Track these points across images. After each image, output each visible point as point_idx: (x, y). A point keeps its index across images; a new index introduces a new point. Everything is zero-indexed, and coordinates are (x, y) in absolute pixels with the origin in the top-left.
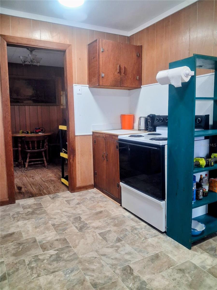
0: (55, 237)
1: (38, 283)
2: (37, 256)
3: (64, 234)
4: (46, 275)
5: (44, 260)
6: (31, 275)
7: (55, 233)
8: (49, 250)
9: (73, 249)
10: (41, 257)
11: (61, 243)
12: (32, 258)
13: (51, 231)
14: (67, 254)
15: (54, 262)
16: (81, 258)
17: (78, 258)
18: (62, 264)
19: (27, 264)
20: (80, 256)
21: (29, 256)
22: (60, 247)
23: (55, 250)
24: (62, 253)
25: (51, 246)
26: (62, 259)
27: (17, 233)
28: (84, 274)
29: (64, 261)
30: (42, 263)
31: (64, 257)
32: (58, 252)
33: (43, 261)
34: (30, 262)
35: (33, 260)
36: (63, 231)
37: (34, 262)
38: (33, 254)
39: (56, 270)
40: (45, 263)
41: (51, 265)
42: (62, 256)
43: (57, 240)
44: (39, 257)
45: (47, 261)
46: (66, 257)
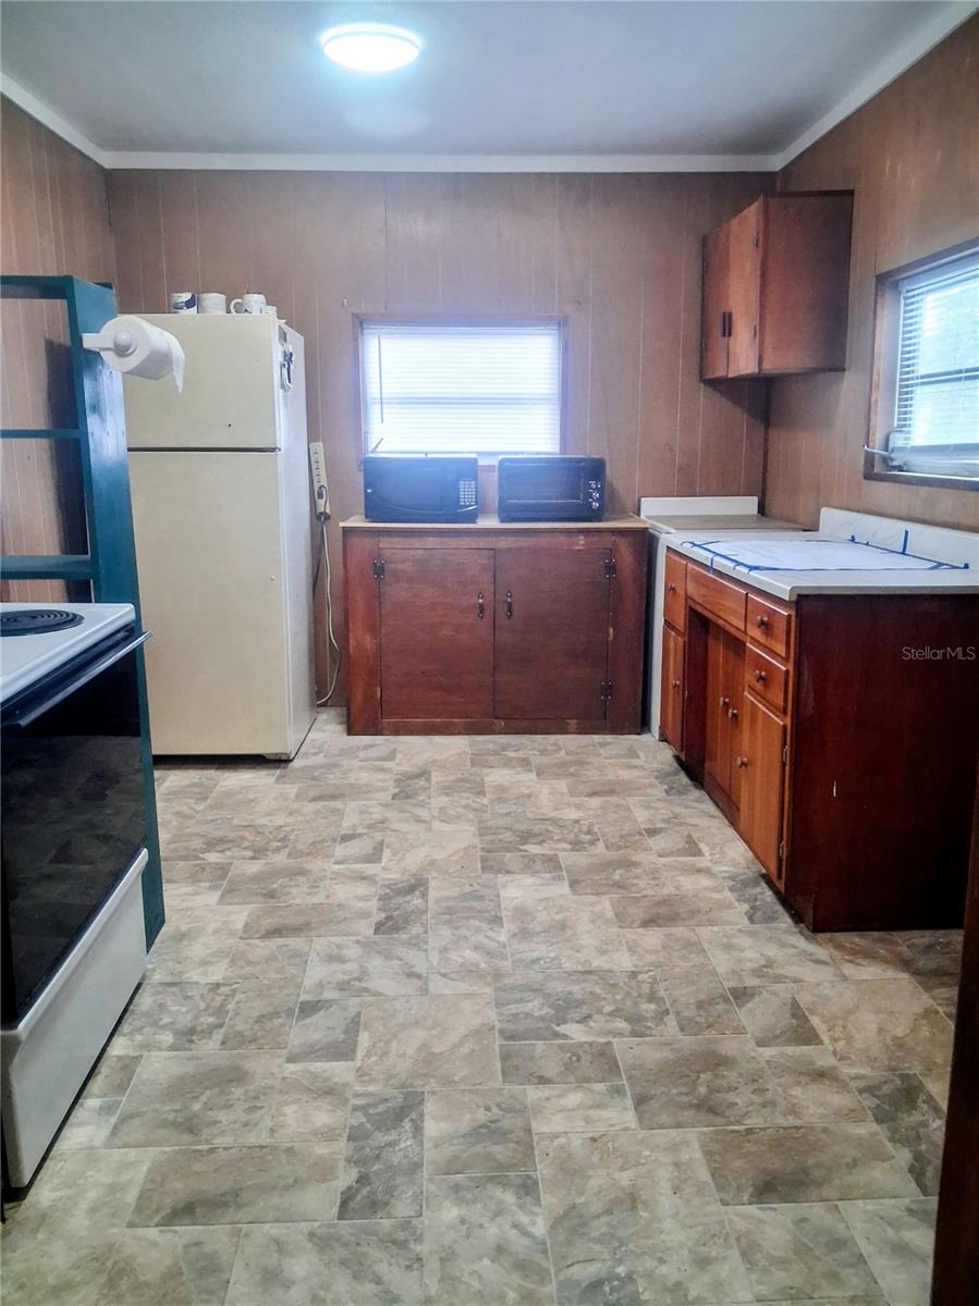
0: (548, 1099)
1: (637, 960)
2: (634, 1034)
3: (499, 1105)
4: (611, 971)
5: (612, 1014)
6: (655, 981)
7: (539, 1127)
8: (585, 1043)
9: (496, 1023)
10: (622, 1025)
11: (532, 1058)
12: (653, 1032)
13: (556, 1143)
14: (527, 1010)
15: (580, 997)
16: (489, 985)
17: (498, 989)
18: (558, 987)
19: (672, 1016)
20: (489, 990)
21: (662, 1039)
22: (540, 1046)
23: (565, 1036)
24: (542, 1018)
25: (574, 1058)
26: (552, 999)
27: (740, 1189)
28: (505, 947)
29: (547, 991)
30: (620, 1006)
31: (543, 1005)
32: (557, 1029)
33: (617, 1010)
34: (662, 1019)
35: (649, 1024)
36: (498, 1121)
37: (648, 1015)
38: (648, 1043)
39: (578, 976)
40: (609, 1004)
41: (591, 993)
42: (547, 1010)
43: (543, 1081)
44: (630, 1028)
45: (603, 1007)
46: (536, 1003)
